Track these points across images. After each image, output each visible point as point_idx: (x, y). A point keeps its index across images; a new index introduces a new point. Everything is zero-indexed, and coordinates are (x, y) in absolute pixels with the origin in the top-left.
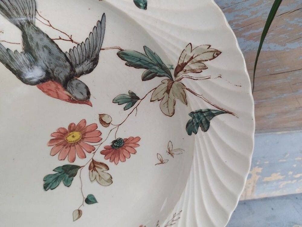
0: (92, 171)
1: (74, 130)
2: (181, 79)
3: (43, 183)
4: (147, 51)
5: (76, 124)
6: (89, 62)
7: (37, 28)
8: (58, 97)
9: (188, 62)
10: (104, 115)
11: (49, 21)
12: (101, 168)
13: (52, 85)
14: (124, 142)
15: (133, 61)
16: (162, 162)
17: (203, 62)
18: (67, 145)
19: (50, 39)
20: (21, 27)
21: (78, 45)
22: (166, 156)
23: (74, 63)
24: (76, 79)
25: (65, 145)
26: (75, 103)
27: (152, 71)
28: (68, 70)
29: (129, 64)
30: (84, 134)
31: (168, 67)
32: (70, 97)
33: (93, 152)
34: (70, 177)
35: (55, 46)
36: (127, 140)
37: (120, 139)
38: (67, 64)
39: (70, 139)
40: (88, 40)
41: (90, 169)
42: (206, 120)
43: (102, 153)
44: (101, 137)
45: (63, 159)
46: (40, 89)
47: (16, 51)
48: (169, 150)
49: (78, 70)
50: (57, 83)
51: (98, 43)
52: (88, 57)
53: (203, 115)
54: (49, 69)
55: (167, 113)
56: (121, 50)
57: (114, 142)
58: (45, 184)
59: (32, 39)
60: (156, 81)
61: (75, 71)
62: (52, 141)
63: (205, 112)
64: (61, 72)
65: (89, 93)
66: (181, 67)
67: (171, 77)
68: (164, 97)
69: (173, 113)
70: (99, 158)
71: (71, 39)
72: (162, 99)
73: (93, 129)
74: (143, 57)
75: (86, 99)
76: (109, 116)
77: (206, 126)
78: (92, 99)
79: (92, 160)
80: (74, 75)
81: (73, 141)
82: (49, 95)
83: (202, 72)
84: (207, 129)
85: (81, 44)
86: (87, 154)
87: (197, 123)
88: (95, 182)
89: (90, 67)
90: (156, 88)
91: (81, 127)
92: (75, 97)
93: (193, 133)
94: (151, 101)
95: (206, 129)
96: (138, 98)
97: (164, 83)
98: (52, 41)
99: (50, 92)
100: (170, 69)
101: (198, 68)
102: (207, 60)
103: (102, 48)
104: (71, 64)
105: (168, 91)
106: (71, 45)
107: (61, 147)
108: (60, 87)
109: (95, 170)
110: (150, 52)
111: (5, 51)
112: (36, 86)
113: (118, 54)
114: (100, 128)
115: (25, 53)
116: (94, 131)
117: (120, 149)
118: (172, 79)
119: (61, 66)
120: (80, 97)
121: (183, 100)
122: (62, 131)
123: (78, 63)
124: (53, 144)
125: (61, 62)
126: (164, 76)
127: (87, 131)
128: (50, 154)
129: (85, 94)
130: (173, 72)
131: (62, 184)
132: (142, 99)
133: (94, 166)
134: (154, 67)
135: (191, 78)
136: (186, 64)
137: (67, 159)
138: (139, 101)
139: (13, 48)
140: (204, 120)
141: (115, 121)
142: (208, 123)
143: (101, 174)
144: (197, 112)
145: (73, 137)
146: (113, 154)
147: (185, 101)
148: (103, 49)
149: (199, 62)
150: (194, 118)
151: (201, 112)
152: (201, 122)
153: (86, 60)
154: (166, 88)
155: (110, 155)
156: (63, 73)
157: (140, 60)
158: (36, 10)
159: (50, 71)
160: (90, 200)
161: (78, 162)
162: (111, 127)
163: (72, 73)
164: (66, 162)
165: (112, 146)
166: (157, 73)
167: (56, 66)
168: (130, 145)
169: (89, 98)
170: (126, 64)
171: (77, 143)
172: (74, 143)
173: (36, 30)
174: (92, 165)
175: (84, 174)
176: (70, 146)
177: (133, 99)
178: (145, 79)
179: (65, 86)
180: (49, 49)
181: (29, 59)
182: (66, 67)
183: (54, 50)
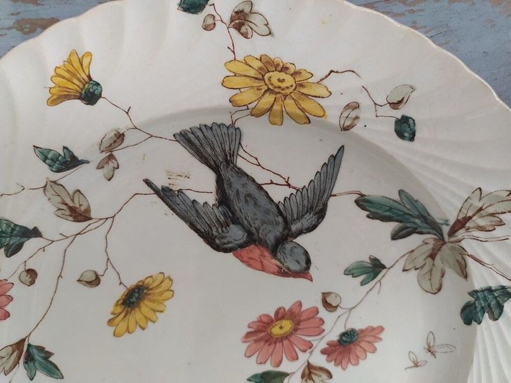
0: (306, 381)
1: (283, 318)
2: (460, 241)
4: (404, 197)
5: (287, 308)
6: (311, 215)
7: (239, 169)
8: (263, 269)
9: (474, 215)
10: (329, 294)
11: (256, 159)
12: (320, 376)
13: (255, 251)
14: (358, 334)
15: (379, 211)
16: (416, 365)
17: (497, 215)
18: (270, 340)
19: (257, 184)
20: (215, 169)
21: (298, 190)
22: (423, 355)
23: (289, 218)
24: (292, 241)
25: (267, 341)
26: (287, 277)
27: (408, 225)
28: (280, 228)
29: (373, 216)
30: (298, 323)
31: (439, 221)
32: (280, 268)
33: (309, 351)
35: (263, 194)
36: (362, 331)
37: (353, 330)
38: (280, 219)
39: (276, 331)
40: (312, 183)
41: (303, 377)
42: (498, 302)
43: (323, 352)
44: (324, 327)
45: (263, 362)
46: (237, 257)
47: (206, 203)
48: (429, 346)
49: (294, 228)
50: (262, 248)
51: (328, 186)
52: (312, 208)
53: (493, 294)
54: (253, 228)
55: (428, 288)
56: (362, 195)
57: (343, 334)
59: (230, 185)
60: (415, 240)
61: (290, 230)
62: (248, 335)
63: (496, 290)
64: (270, 231)
65: (308, 262)
66: (461, 223)
67: (442, 235)
68: (424, 265)
69: (439, 290)
70: (319, 360)
71: (287, 182)
72: (422, 267)
73: (311, 316)
74: (396, 205)
76: (337, 295)
77: (496, 312)
78: (312, 271)
79: (306, 364)
80: (288, 235)
81: (281, 334)
82: (249, 265)
83: (495, 229)
84: (499, 317)
85: (302, 189)
86: (300, 354)
87: (482, 308)
89: (314, 223)
90: (413, 251)
91: (295, 312)
92: (288, 269)
93: (474, 323)
94: (404, 270)
95: (496, 316)
96: (383, 267)
97: (427, 244)
98: (260, 187)
99: (252, 262)
100: (442, 224)
101: (489, 223)
102: (505, 213)
103: (332, 194)
104: (285, 219)
105: (432, 256)
106: (287, 192)
107: (262, 343)
108: (267, 254)
109: (311, 379)
110: (409, 198)
111: (190, 204)
112: (231, 253)
113: (357, 202)
114: (323, 313)
115: (219, 206)
116: (312, 318)
117: (352, 345)
118: (442, 239)
119: (270, 223)
120: (295, 267)
121: (458, 270)
122: (265, 319)
123: (295, 218)
124: (249, 339)
125: (271, 217)
126: (429, 233)
127: (302, 319)
128: (245, 355)
129: (303, 264)
130: (446, 230)
132: (389, 268)
133: (310, 373)
134: (412, 220)
135: (476, 239)
136: (470, 218)
137: (269, 362)
138: (384, 271)
139: (201, 199)
140: (493, 303)
141: (346, 304)
142: (501, 308)
144: (483, 291)
145: (281, 328)
146: (340, 354)
147: (462, 272)
148: (335, 195)
149: (492, 215)
150: (477, 299)
151: (490, 290)
152: (489, 305)
153: (307, 212)
154: (431, 251)
155: (334, 356)
157: (390, 209)
158: (240, 144)
159: (254, 231)
161: (286, 366)
162: (339, 311)
163: (286, 231)
164: (268, 367)
165: (339, 341)
166: (416, 228)
167: (263, 222)
168: (368, 339)
169: (308, 268)
170: (368, 216)
171: (286, 337)
172: (282, 337)
173: (237, 172)
174: (307, 372)
176: (275, 343)
177: (374, 268)
178: (396, 236)
179: (274, 251)
180: (254, 199)
181: (224, 215)
182: (277, 224)
183: (262, 200)
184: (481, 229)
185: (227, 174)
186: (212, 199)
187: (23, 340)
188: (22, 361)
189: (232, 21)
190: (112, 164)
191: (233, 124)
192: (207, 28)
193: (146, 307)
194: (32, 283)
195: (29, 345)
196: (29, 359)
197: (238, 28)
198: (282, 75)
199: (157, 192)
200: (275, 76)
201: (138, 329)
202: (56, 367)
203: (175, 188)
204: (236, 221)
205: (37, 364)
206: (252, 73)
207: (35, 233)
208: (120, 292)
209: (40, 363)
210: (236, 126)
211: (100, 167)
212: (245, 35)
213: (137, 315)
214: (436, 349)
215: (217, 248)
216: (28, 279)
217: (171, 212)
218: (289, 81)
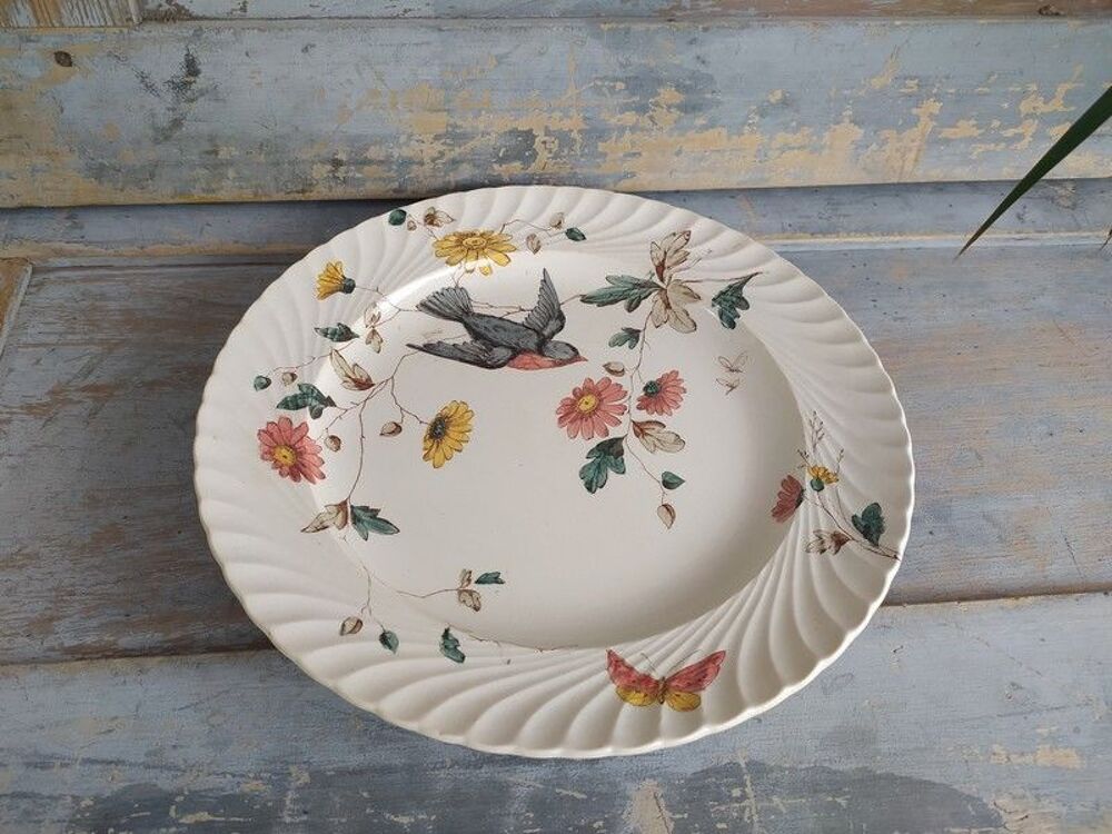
0: (643, 437)
1: (582, 395)
2: (671, 278)
3: (582, 482)
4: (613, 281)
5: (581, 387)
6: (554, 321)
7: (479, 314)
8: (540, 367)
9: (665, 258)
10: (609, 364)
11: (488, 304)
12: (653, 428)
13: (526, 358)
14: (659, 384)
15: (604, 300)
16: (733, 388)
17: (680, 250)
18: (582, 416)
19: (498, 318)
20: (459, 320)
21: (532, 311)
22: (732, 378)
23: (537, 328)
24: (550, 341)
25: (582, 419)
26: (564, 365)
27: (633, 297)
28: (535, 337)
29: (602, 304)
30: (600, 394)
31: (647, 278)
33: (626, 412)
34: (616, 458)
35: (507, 322)
36: (660, 380)
37: (651, 383)
38: (530, 331)
39: (583, 407)
40: (540, 303)
41: (637, 436)
42: (737, 297)
43: (639, 408)
44: (624, 389)
45: (591, 437)
46: (513, 367)
47: (464, 342)
48: (728, 368)
49: (546, 333)
50: (529, 354)
51: (553, 300)
52: (551, 317)
53: (728, 294)
54: (513, 345)
55: (687, 329)
56: (583, 296)
57: (646, 389)
58: (586, 483)
59: (477, 325)
60: (646, 305)
61: (543, 335)
62: (561, 420)
63: (727, 291)
64: (528, 342)
65: (574, 349)
66: (661, 267)
67: (659, 286)
68: (668, 316)
69: (695, 325)
70: (642, 416)
71: (520, 309)
72: (668, 318)
73: (607, 385)
74: (612, 290)
75: (575, 356)
76: (616, 363)
77: (743, 304)
79: (632, 423)
80: (544, 339)
81: (590, 409)
82: (527, 369)
83: (687, 258)
84: (749, 306)
85: (535, 309)
86: (619, 417)
87: (731, 307)
88: (659, 452)
89: (559, 325)
90: (652, 312)
91: (590, 387)
92: (561, 359)
93: (736, 320)
94: (657, 327)
95: (746, 306)
96: (638, 331)
97: (656, 301)
98: (501, 319)
99: (527, 366)
100: (651, 278)
101: (680, 257)
102: (683, 246)
104: (535, 330)
105: (668, 306)
106: (525, 314)
107: (579, 422)
108: (536, 356)
109: (647, 434)
110: (617, 279)
111: (453, 347)
113: (582, 301)
114: (615, 379)
115: (476, 340)
116: (609, 386)
117: (661, 393)
118: (662, 289)
119: (524, 337)
120: (565, 357)
121: (691, 299)
122: (569, 402)
123: (542, 326)
124: (565, 423)
125: (523, 333)
126: (650, 293)
127: (600, 390)
128: (569, 437)
129: (571, 352)
130: (656, 279)
131: (611, 473)
132: (644, 330)
133: (641, 430)
134: (632, 292)
135: (680, 270)
136: (664, 261)
137: (596, 435)
138: (641, 334)
139: (459, 342)
140: (734, 299)
141: (629, 365)
142: (742, 299)
143: (657, 435)
144: (719, 296)
145: (587, 403)
146: (656, 403)
147: (695, 298)
149: (676, 252)
150: (720, 303)
151: (722, 293)
152: (733, 302)
153: (549, 320)
154: (663, 305)
155: (652, 407)
156: (532, 342)
157: (611, 294)
158: (469, 298)
159: (515, 346)
160: (670, 482)
161: (614, 433)
162: (628, 373)
163: (541, 337)
164: (598, 439)
165: (646, 395)
166: (640, 296)
167: (519, 338)
168: (670, 384)
169: (577, 353)
170: (599, 306)
171: (596, 408)
172: (593, 411)
173: (479, 317)
174: (638, 430)
175: (632, 446)
176: (590, 417)
177: (632, 336)
178: (630, 309)
179: (541, 353)
180: (501, 327)
181: (484, 344)
182: (531, 335)
183: (508, 325)
184: (677, 263)
185: (470, 320)
186: (468, 339)
187: (345, 503)
188: (349, 521)
189: (425, 221)
190: (377, 339)
191: (457, 286)
192: (411, 229)
193: (452, 432)
194: (338, 448)
195: (352, 507)
196: (356, 520)
197: (431, 223)
198: (474, 239)
199: (420, 349)
200: (469, 241)
201: (456, 453)
202: (388, 522)
203: (435, 342)
204: (496, 345)
205: (365, 524)
206: (453, 244)
207: (329, 402)
208: (425, 429)
209: (369, 523)
210: (460, 286)
211: (368, 342)
212: (437, 225)
213: (447, 442)
214: (734, 367)
215: (492, 367)
216: (332, 444)
217: (439, 358)
218: (480, 240)
